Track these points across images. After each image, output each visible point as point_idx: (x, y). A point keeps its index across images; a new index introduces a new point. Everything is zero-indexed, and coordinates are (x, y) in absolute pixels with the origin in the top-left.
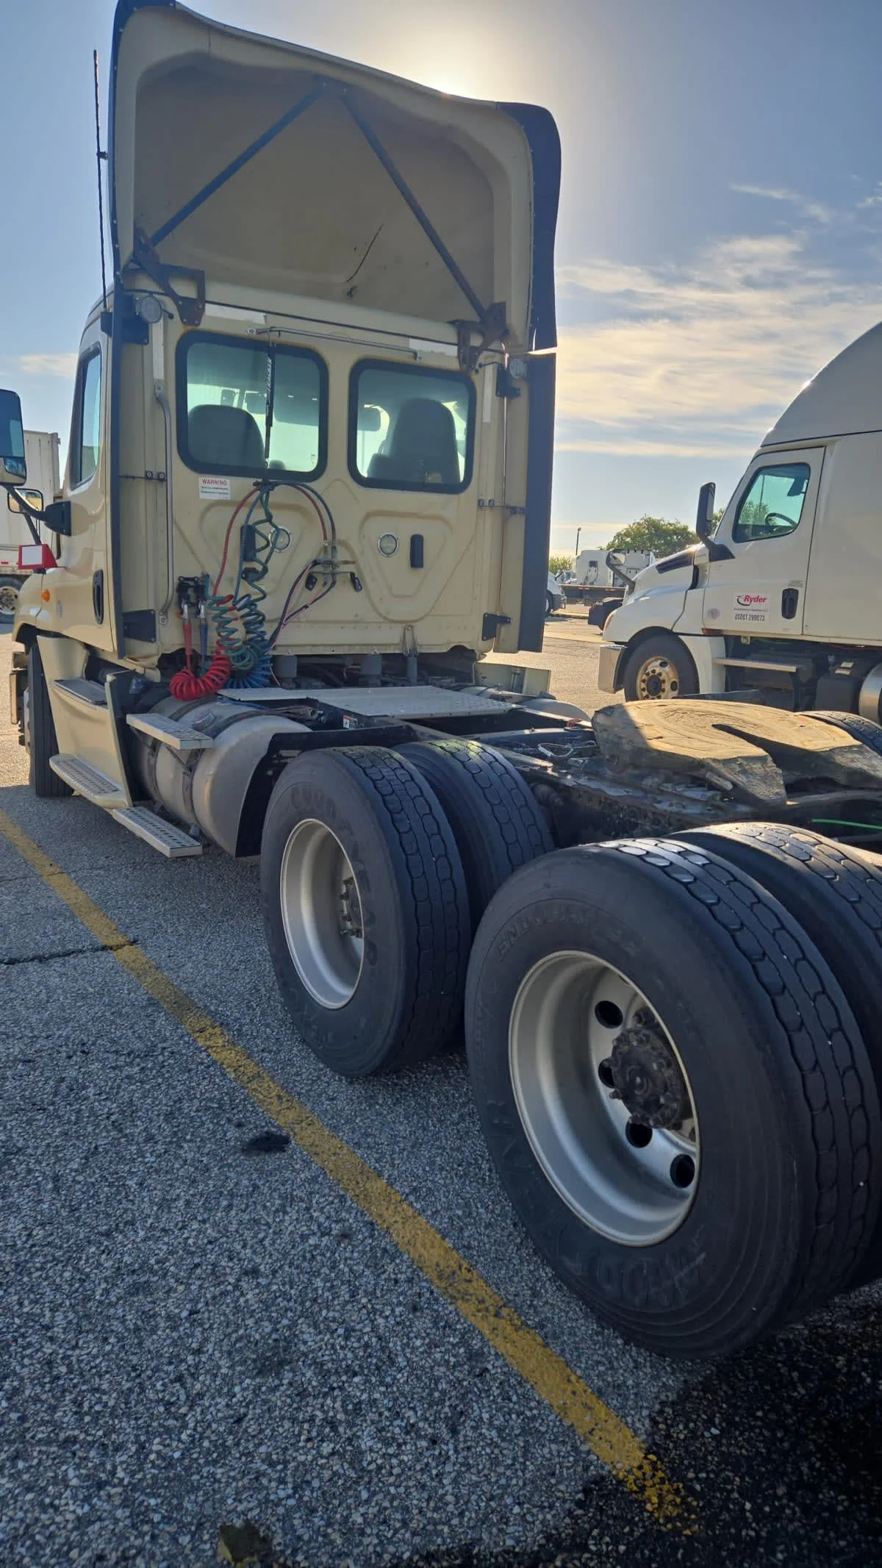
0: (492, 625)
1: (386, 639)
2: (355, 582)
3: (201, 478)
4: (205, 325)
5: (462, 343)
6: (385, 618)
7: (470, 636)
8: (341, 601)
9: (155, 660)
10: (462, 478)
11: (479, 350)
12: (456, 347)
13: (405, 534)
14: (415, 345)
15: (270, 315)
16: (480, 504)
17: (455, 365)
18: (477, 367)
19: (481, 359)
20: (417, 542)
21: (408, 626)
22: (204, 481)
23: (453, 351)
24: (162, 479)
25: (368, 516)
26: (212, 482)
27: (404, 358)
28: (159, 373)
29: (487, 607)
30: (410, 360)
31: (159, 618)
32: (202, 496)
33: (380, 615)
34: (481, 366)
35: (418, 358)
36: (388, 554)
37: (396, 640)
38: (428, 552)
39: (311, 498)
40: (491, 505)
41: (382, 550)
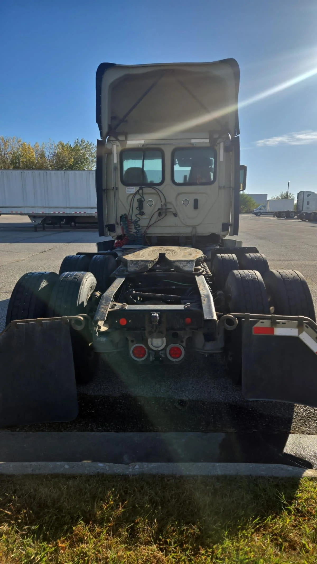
0: (225, 227)
1: (187, 231)
2: (175, 215)
3: (127, 188)
4: (127, 146)
5: (211, 138)
6: (185, 225)
7: (217, 230)
8: (170, 220)
9: (116, 237)
10: (212, 180)
11: (218, 138)
12: (208, 139)
13: (191, 199)
14: (193, 141)
15: (146, 141)
16: (220, 188)
17: (208, 145)
18: (217, 144)
19: (218, 142)
20: (196, 202)
21: (194, 227)
22: (128, 188)
23: (207, 141)
24: (117, 189)
25: (179, 194)
26: (131, 188)
27: (189, 146)
28: (115, 161)
29: (224, 221)
30: (191, 146)
31: (116, 226)
32: (127, 192)
34: (218, 143)
35: (194, 145)
36: (186, 205)
37: (190, 232)
38: (200, 204)
39: (156, 191)
40: (224, 187)
41: (183, 204)
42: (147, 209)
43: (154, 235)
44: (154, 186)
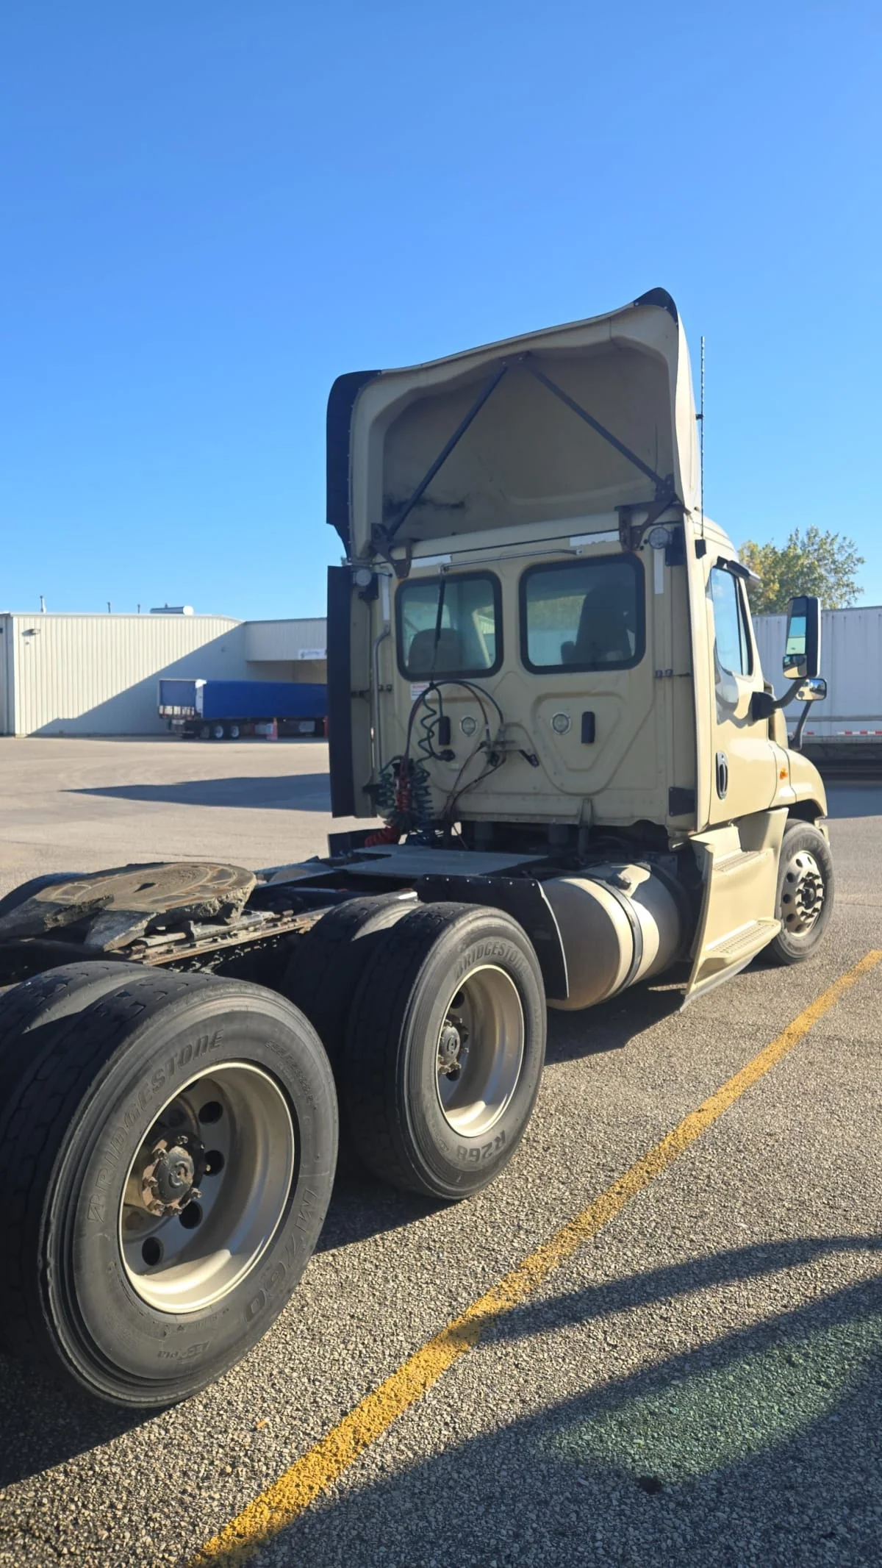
0: (679, 799)
1: (564, 811)
2: (533, 760)
3: (410, 685)
4: (412, 575)
5: (624, 526)
6: (562, 791)
7: (656, 810)
8: (517, 776)
10: (633, 653)
11: (643, 528)
12: (617, 533)
13: (574, 712)
14: (575, 542)
15: (454, 555)
16: (658, 675)
17: (618, 549)
18: (642, 544)
19: (646, 536)
20: (589, 719)
21: (588, 798)
22: (415, 687)
23: (615, 536)
24: (390, 689)
25: (540, 700)
26: (418, 686)
27: (563, 557)
28: (387, 616)
29: (673, 780)
30: (571, 556)
32: (411, 698)
33: (558, 788)
34: (646, 541)
35: (578, 553)
36: (561, 732)
37: (574, 812)
38: (602, 726)
39: (472, 692)
40: (670, 674)
41: (555, 728)
42: (463, 744)
43: (479, 819)
44: (465, 680)
